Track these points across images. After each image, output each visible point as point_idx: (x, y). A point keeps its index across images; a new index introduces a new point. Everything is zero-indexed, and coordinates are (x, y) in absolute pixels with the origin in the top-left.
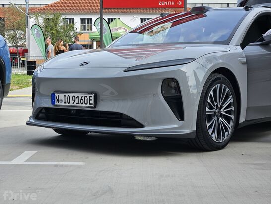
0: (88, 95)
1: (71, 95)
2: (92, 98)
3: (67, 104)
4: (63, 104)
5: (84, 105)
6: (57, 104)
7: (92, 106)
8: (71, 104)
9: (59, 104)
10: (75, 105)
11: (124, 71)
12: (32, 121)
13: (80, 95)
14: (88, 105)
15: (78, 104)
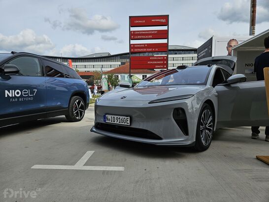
0: (126, 118)
1: (116, 117)
2: (129, 120)
3: (113, 122)
4: (110, 122)
5: (123, 123)
6: (107, 121)
7: (129, 124)
8: (115, 122)
9: (108, 122)
10: (118, 123)
11: (149, 103)
12: (94, 130)
13: (121, 117)
14: (126, 124)
15: (120, 122)
